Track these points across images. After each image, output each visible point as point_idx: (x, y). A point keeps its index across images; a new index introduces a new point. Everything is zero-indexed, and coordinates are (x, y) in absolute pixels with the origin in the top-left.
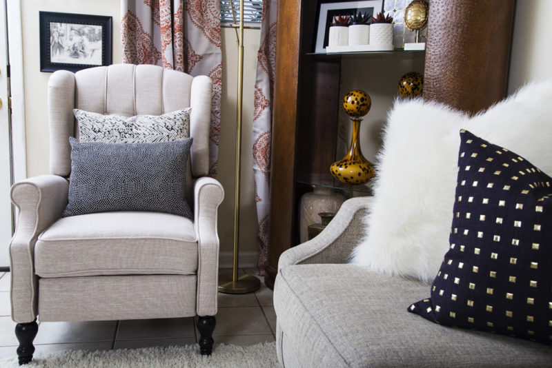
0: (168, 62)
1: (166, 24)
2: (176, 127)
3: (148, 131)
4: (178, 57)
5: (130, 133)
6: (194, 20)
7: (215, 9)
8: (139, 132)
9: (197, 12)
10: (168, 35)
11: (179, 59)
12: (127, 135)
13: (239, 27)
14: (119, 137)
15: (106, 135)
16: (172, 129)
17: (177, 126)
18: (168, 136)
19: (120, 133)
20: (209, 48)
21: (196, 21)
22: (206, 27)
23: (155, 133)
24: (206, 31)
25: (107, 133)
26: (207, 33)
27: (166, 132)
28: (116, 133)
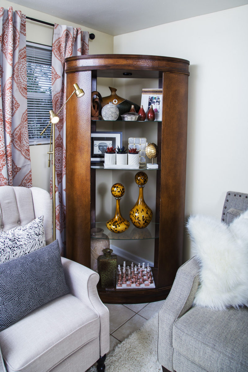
0: (4, 177)
1: (3, 153)
2: (41, 233)
3: (26, 241)
4: (10, 172)
5: (16, 246)
6: (17, 147)
7: (27, 138)
8: (21, 243)
9: (18, 142)
10: (4, 160)
11: (11, 174)
12: (15, 249)
13: (52, 154)
14: (11, 252)
15: (2, 253)
16: (39, 234)
17: (41, 231)
18: (39, 240)
19: (10, 248)
20: (25, 162)
21: (18, 148)
22: (23, 150)
23: (31, 241)
24: (22, 152)
25: (2, 251)
26: (23, 153)
27: (37, 238)
28: (8, 250)
